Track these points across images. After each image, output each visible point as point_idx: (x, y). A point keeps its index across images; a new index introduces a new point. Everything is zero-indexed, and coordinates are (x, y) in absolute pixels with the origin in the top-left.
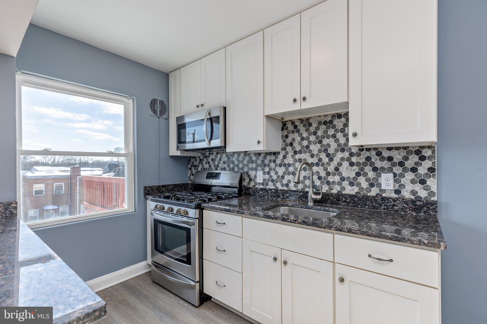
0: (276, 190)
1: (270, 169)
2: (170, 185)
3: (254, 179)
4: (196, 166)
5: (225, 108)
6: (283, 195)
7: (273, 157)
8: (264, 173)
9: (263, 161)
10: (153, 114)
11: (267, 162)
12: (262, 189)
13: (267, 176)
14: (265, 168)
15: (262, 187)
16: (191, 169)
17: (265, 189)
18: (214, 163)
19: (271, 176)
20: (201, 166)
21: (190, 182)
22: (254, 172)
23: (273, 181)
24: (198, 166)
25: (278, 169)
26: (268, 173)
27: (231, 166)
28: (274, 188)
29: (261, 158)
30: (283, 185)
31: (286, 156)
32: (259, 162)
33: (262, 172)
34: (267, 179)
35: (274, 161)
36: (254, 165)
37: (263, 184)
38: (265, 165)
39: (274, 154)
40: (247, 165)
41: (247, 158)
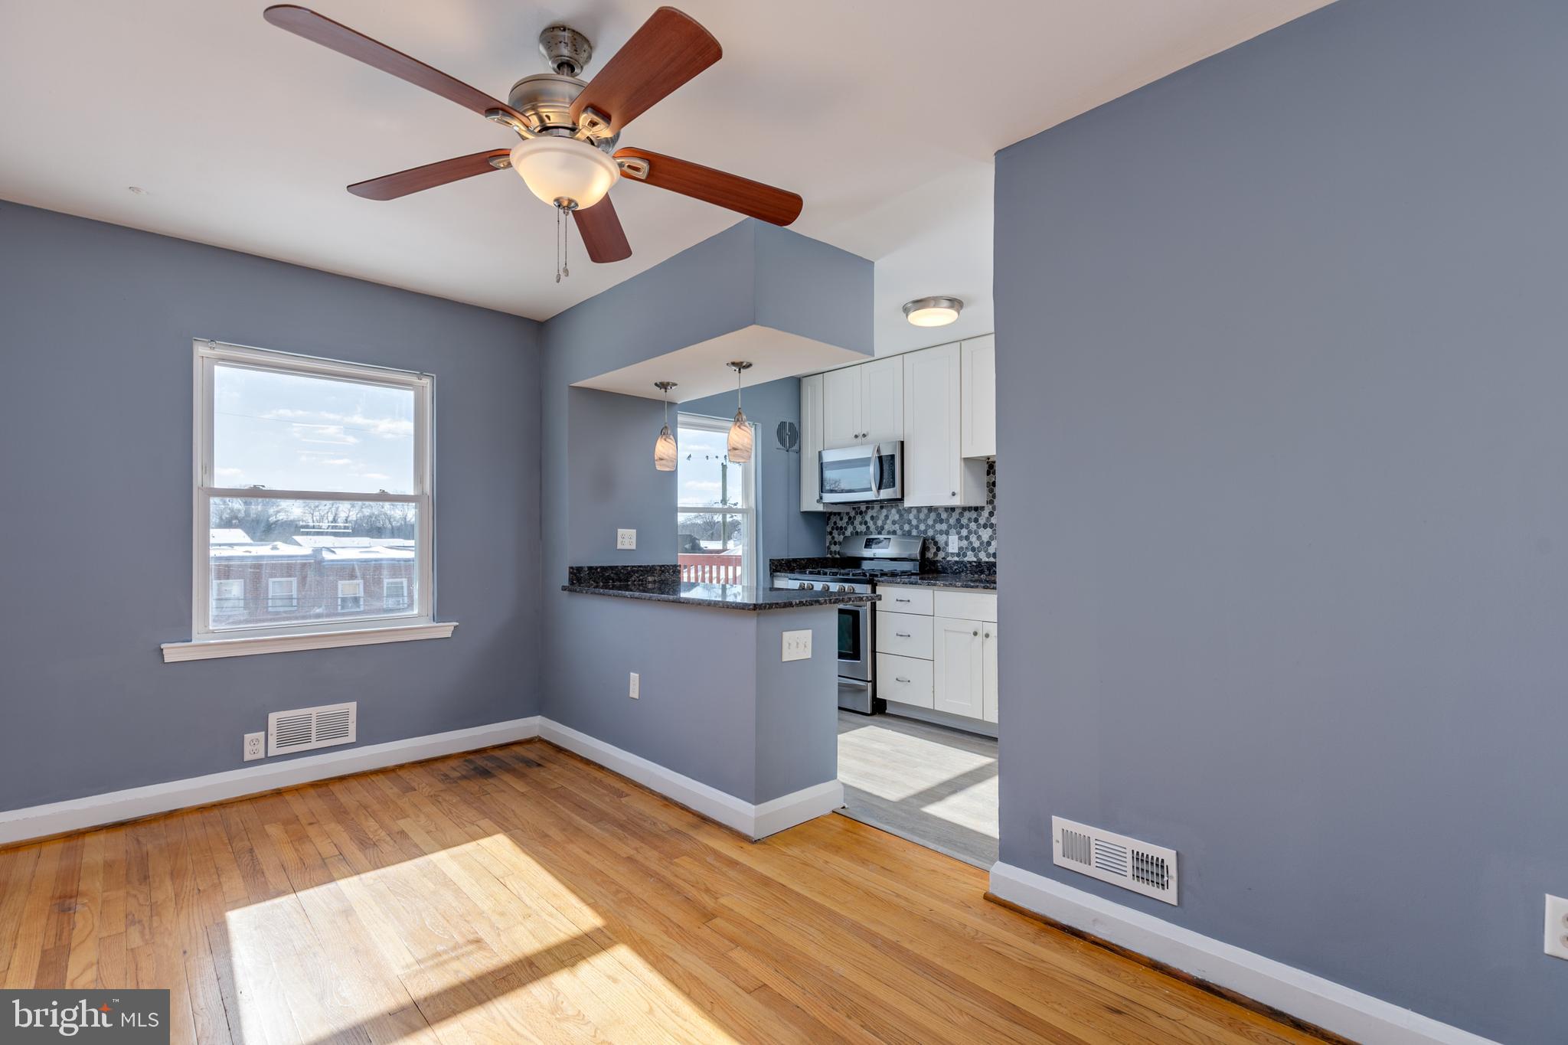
0: (979, 563)
1: (970, 532)
2: (803, 559)
3: (944, 548)
4: (841, 530)
5: (902, 443)
6: (989, 570)
7: (974, 515)
8: (960, 538)
9: (958, 521)
10: (781, 447)
11: (964, 521)
12: (956, 562)
13: (965, 543)
14: (962, 531)
15: (956, 559)
16: (831, 533)
17: (962, 562)
18: (875, 524)
19: (971, 543)
20: (850, 529)
21: (829, 556)
22: (944, 537)
23: (973, 549)
24: (846, 529)
25: (981, 532)
26: (967, 538)
27: (907, 527)
28: (975, 560)
29: (956, 515)
30: (988, 555)
31: (993, 513)
32: (952, 521)
33: (957, 536)
34: (964, 547)
35: (976, 520)
36: (944, 527)
37: (958, 555)
38: (962, 527)
39: (976, 509)
40: (933, 526)
41: (933, 515)
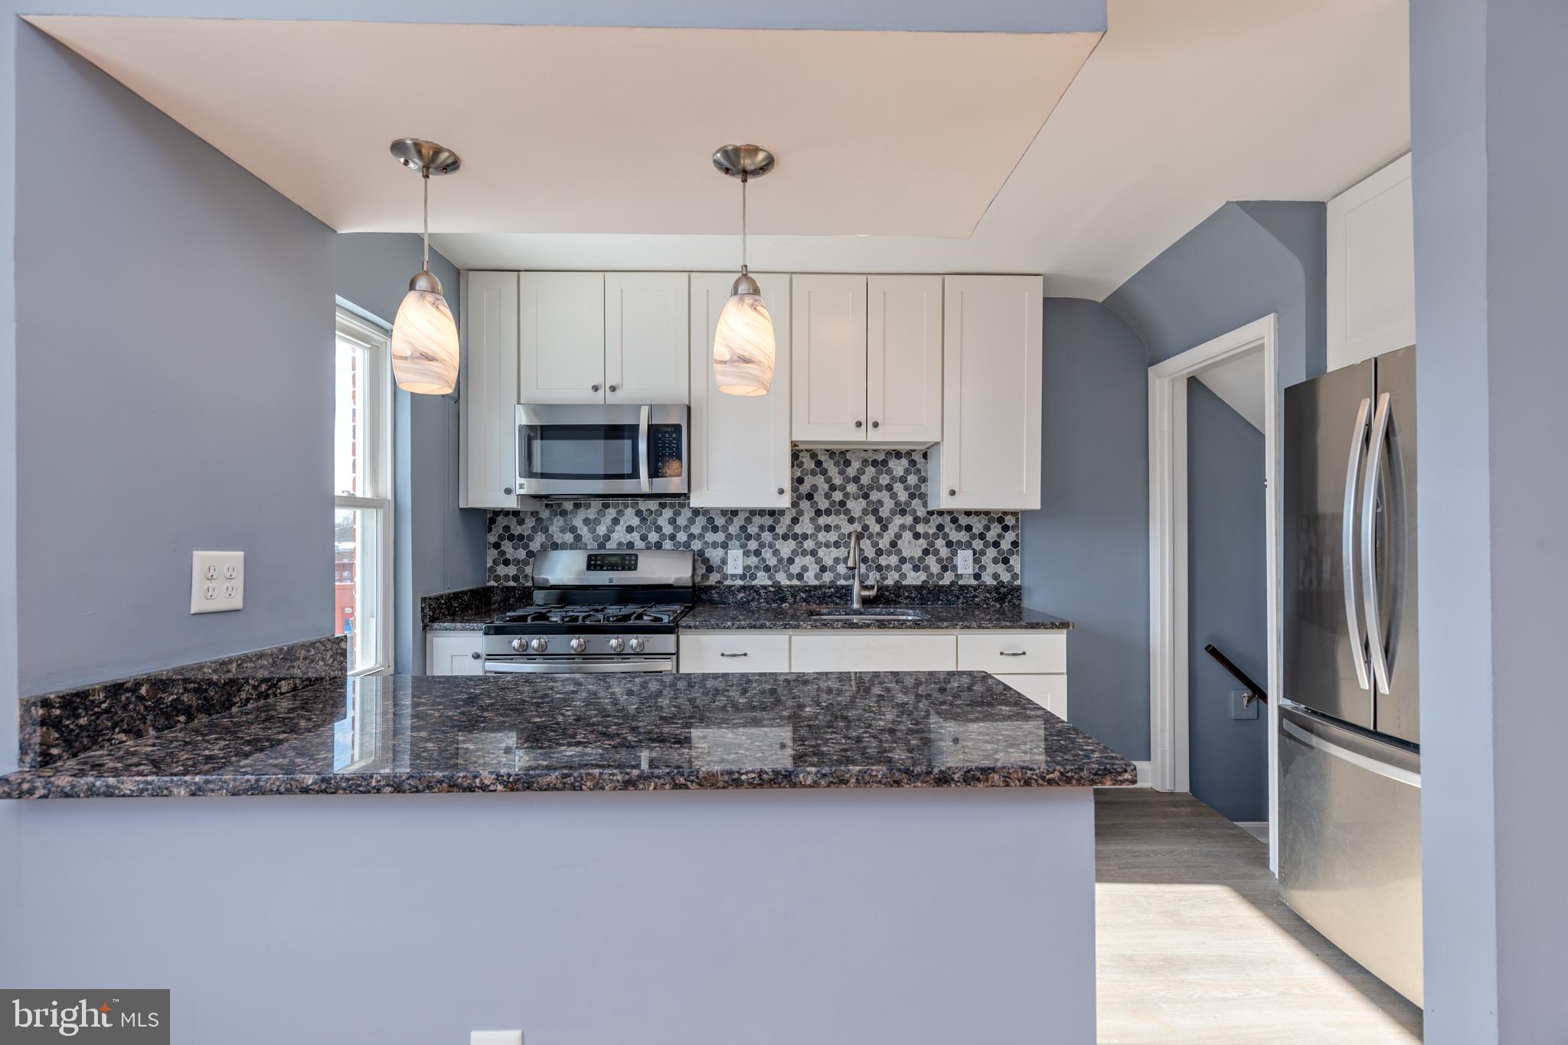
0: (778, 588)
1: (762, 545)
3: (720, 567)
4: (520, 540)
5: (689, 408)
6: (794, 596)
7: (768, 521)
8: (747, 554)
9: (743, 528)
11: (753, 529)
12: (743, 588)
13: (753, 561)
14: (749, 543)
15: (740, 582)
16: (497, 546)
17: (752, 587)
18: (593, 531)
19: (764, 560)
20: (539, 539)
21: (492, 583)
22: (720, 552)
23: (767, 569)
24: (531, 538)
25: (780, 544)
26: (757, 553)
27: (653, 537)
28: (770, 583)
29: (738, 521)
30: (790, 577)
31: (798, 519)
32: (733, 529)
33: (741, 552)
34: (753, 565)
35: (772, 529)
36: (720, 537)
37: (743, 577)
38: (749, 537)
39: (772, 513)
40: (701, 536)
41: (701, 521)
